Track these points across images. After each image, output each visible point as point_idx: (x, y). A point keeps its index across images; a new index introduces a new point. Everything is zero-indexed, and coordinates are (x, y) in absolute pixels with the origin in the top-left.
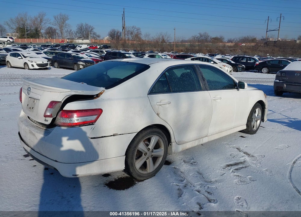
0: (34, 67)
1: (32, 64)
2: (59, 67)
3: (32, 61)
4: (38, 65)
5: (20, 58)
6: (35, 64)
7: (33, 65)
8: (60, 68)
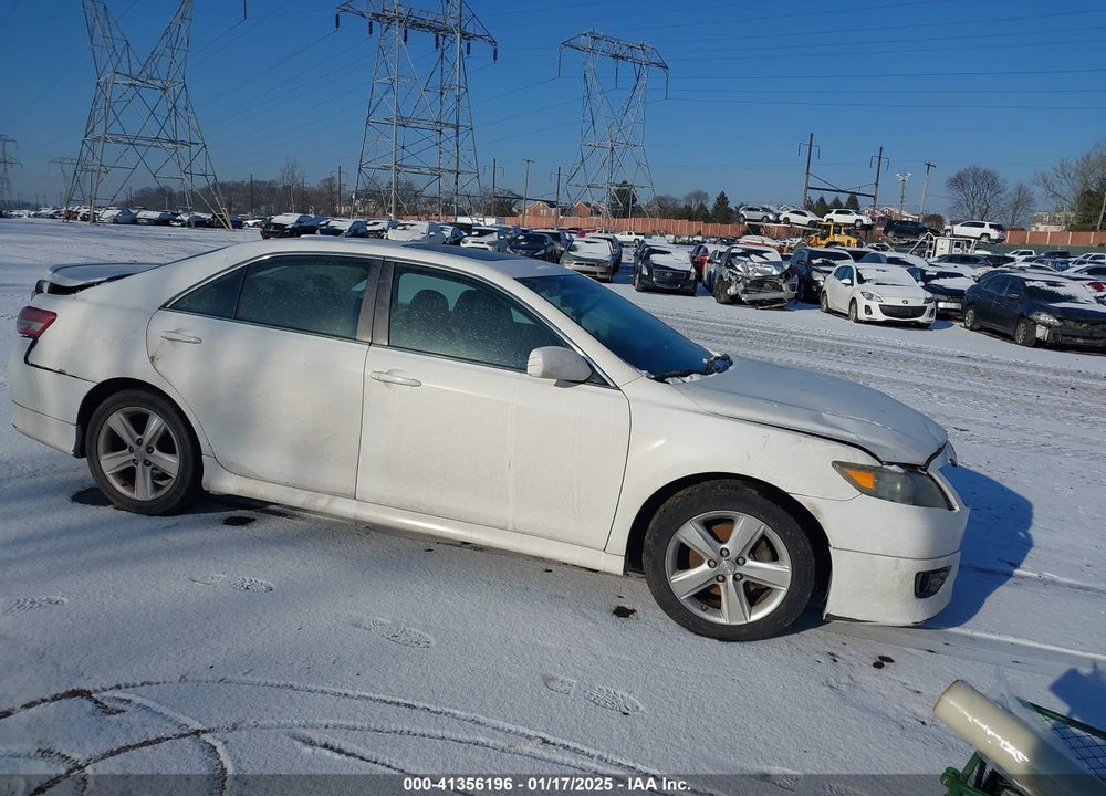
0: (871, 313)
1: (869, 303)
2: (976, 327)
3: (872, 295)
4: (885, 310)
5: (849, 281)
6: (875, 306)
7: (868, 310)
8: (981, 330)
